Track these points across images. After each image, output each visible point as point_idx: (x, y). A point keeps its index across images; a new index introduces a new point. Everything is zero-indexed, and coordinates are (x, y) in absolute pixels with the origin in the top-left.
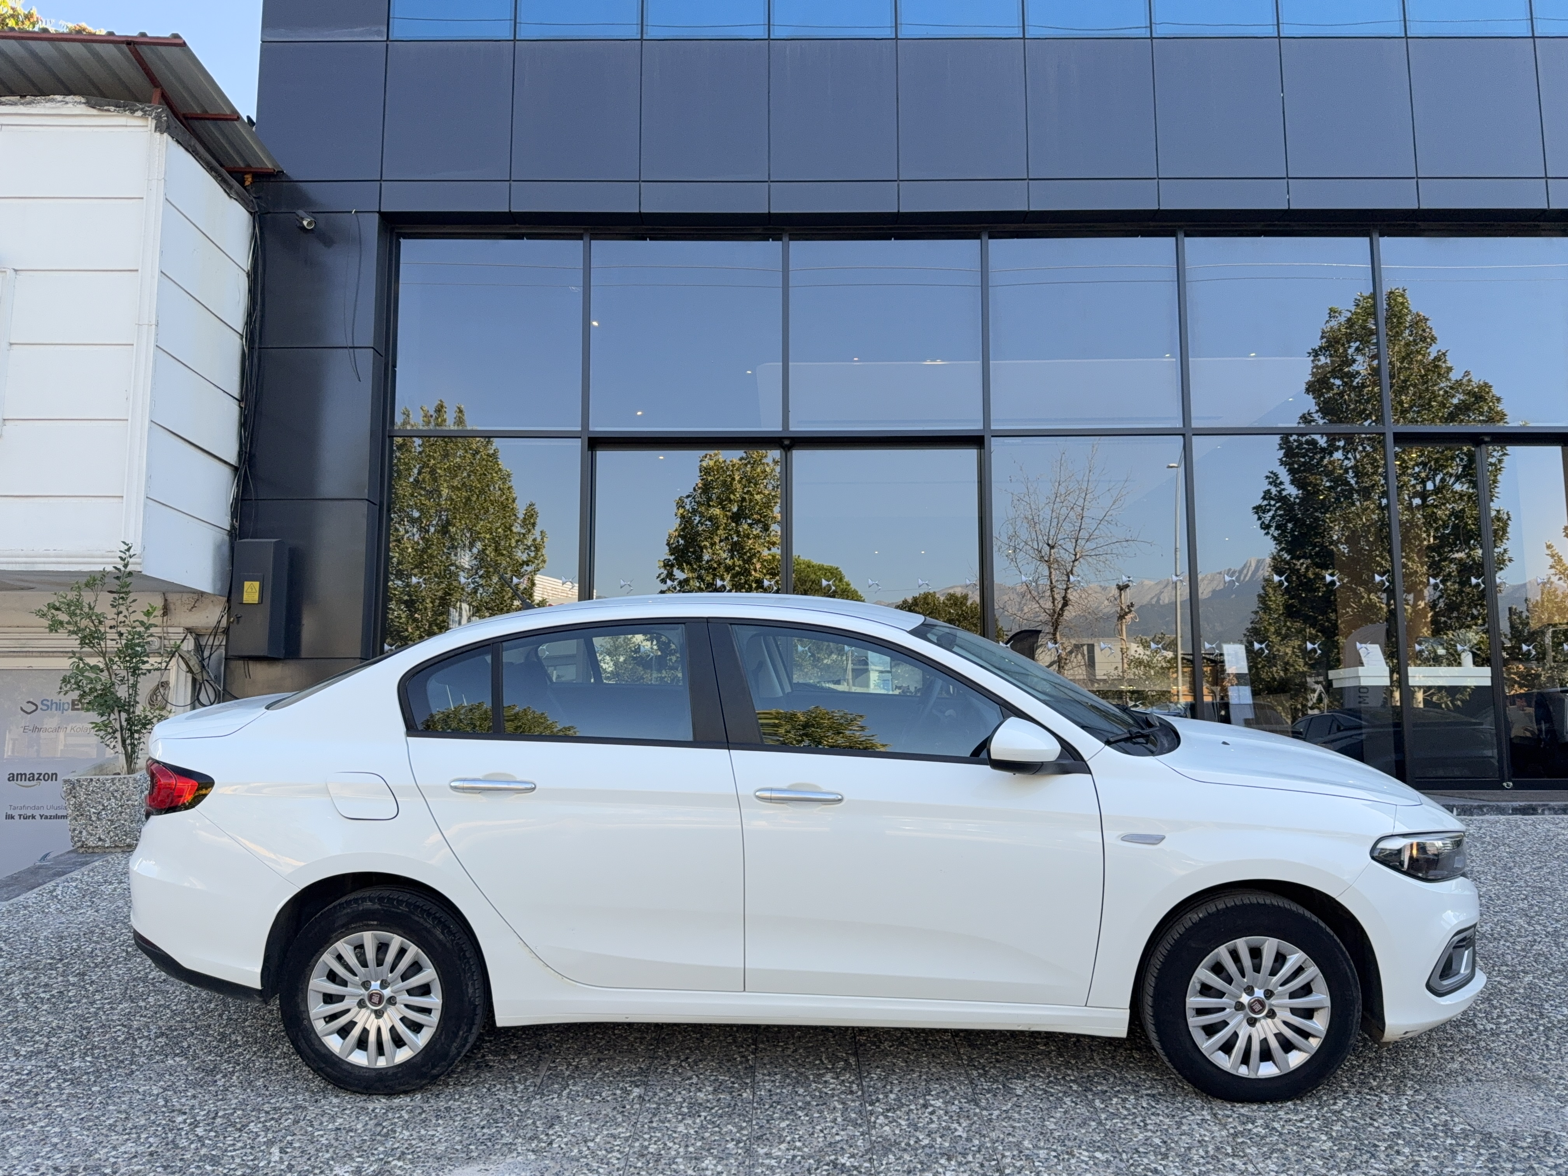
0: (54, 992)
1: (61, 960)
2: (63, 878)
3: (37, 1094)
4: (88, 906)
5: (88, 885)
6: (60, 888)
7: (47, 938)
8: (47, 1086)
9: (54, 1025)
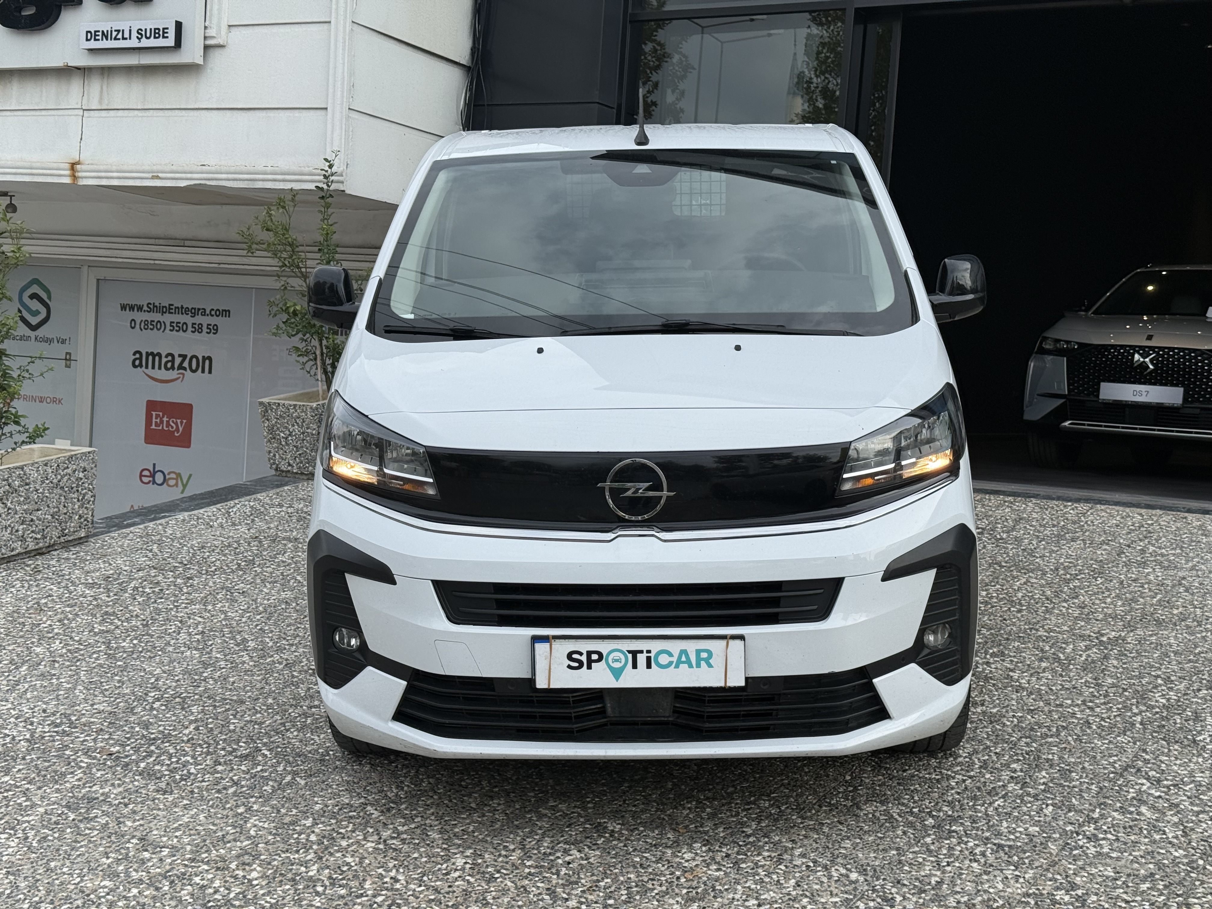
0: (157, 590)
1: (186, 565)
2: (248, 498)
3: (78, 660)
4: (247, 524)
5: (263, 506)
6: (238, 506)
7: (192, 547)
8: (90, 657)
9: (135, 613)
